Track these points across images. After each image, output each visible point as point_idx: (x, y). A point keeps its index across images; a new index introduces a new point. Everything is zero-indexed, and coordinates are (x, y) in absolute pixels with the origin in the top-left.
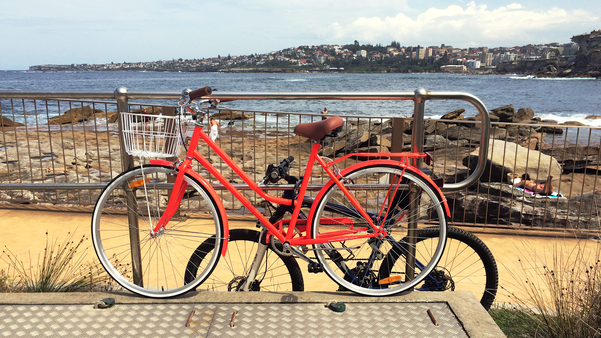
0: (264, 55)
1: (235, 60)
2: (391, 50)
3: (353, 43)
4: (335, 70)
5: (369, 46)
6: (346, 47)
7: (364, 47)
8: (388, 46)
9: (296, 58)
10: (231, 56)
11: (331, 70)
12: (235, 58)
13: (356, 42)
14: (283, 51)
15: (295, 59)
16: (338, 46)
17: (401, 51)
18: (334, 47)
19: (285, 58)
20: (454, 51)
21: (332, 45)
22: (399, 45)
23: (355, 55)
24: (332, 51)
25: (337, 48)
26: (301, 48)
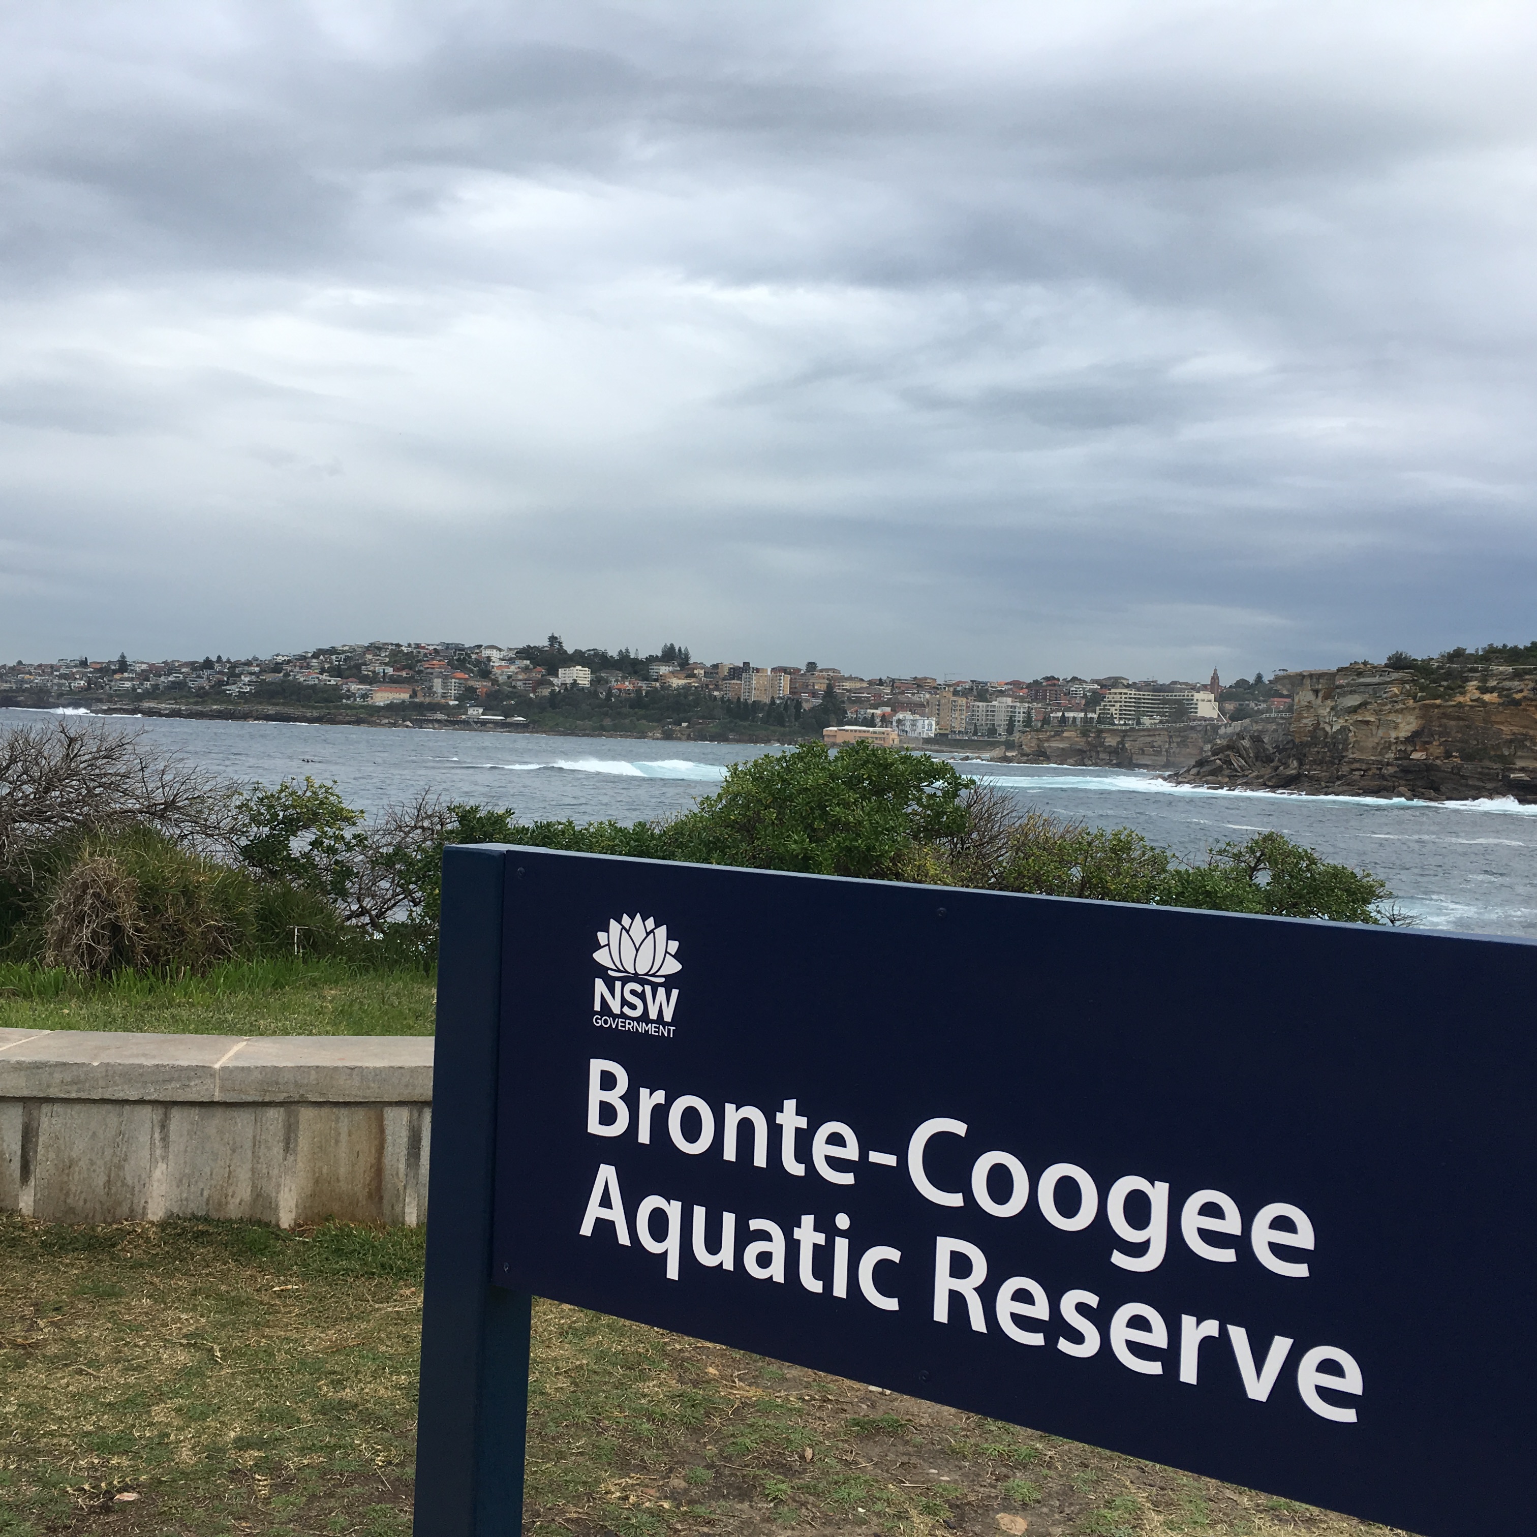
0: (248, 663)
1: (144, 676)
2: (664, 670)
3: (546, 643)
4: (496, 723)
5: (596, 653)
6: (526, 653)
7: (579, 658)
8: (652, 659)
9: (364, 680)
10: (129, 660)
11: (484, 723)
12: (144, 667)
13: (553, 639)
14: (315, 656)
15: (361, 683)
16: (500, 650)
17: (694, 676)
18: (486, 653)
19: (324, 677)
20: (848, 685)
21: (479, 646)
22: (687, 657)
23: (555, 681)
24: (478, 663)
25: (495, 655)
26: (375, 648)
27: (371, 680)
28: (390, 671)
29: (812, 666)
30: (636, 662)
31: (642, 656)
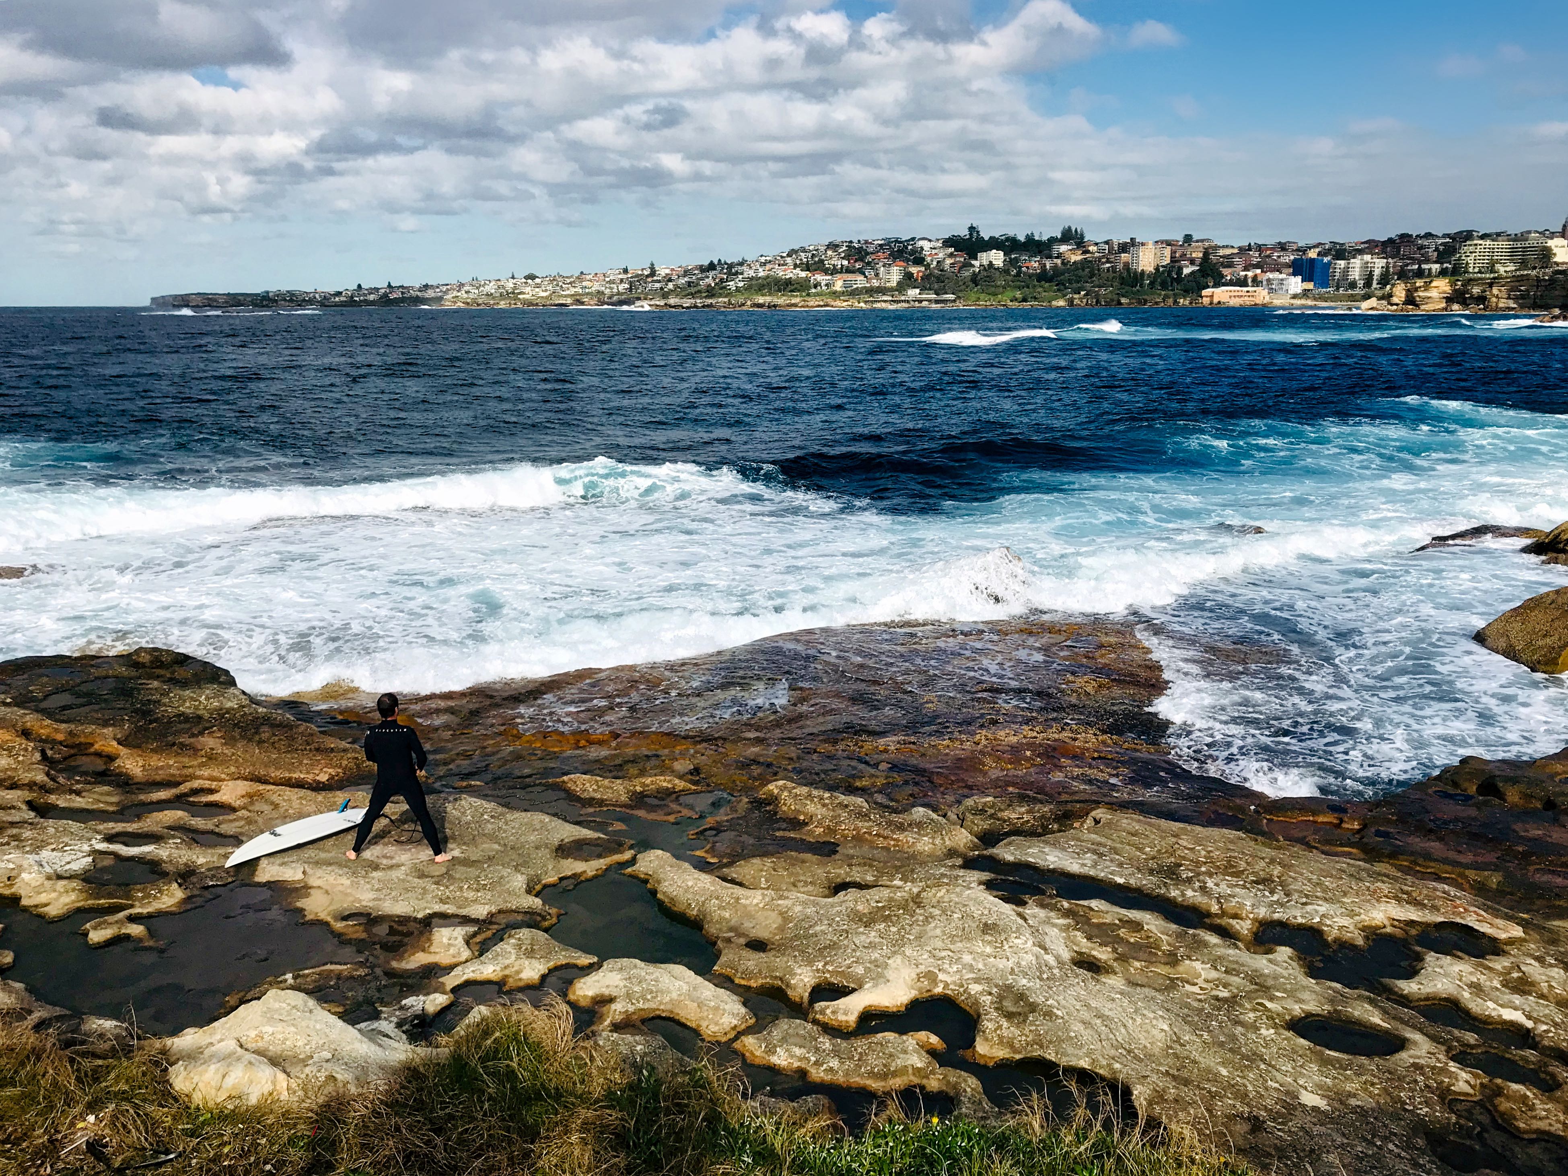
0: (741, 264)
1: (669, 278)
2: (1063, 248)
3: (967, 232)
4: (931, 301)
5: (1008, 238)
6: (949, 242)
7: (994, 244)
8: (1052, 241)
9: (826, 271)
10: (657, 266)
11: (920, 302)
12: (668, 271)
13: (972, 229)
14: (789, 255)
15: (825, 274)
16: (930, 241)
17: (1088, 252)
18: (921, 243)
19: (798, 271)
20: (1221, 252)
21: (913, 239)
22: (1082, 236)
23: (976, 263)
24: (914, 252)
25: (926, 245)
26: (832, 246)
27: (834, 271)
28: (845, 263)
29: (1188, 239)
30: (1039, 244)
31: (1045, 238)
